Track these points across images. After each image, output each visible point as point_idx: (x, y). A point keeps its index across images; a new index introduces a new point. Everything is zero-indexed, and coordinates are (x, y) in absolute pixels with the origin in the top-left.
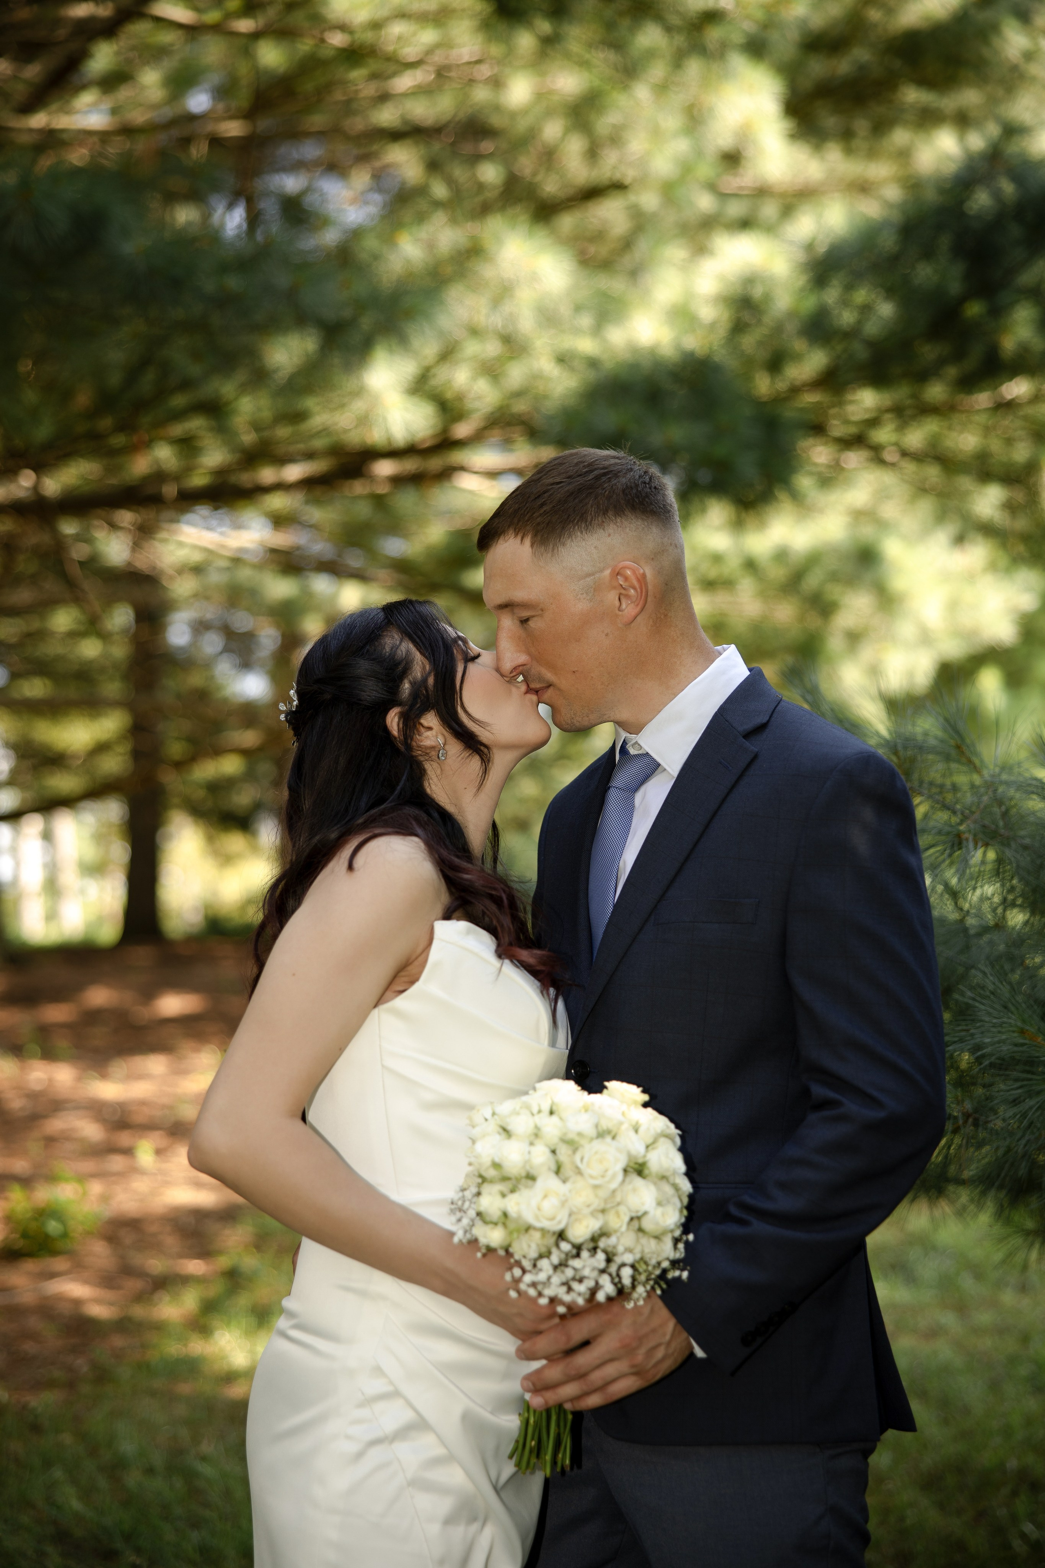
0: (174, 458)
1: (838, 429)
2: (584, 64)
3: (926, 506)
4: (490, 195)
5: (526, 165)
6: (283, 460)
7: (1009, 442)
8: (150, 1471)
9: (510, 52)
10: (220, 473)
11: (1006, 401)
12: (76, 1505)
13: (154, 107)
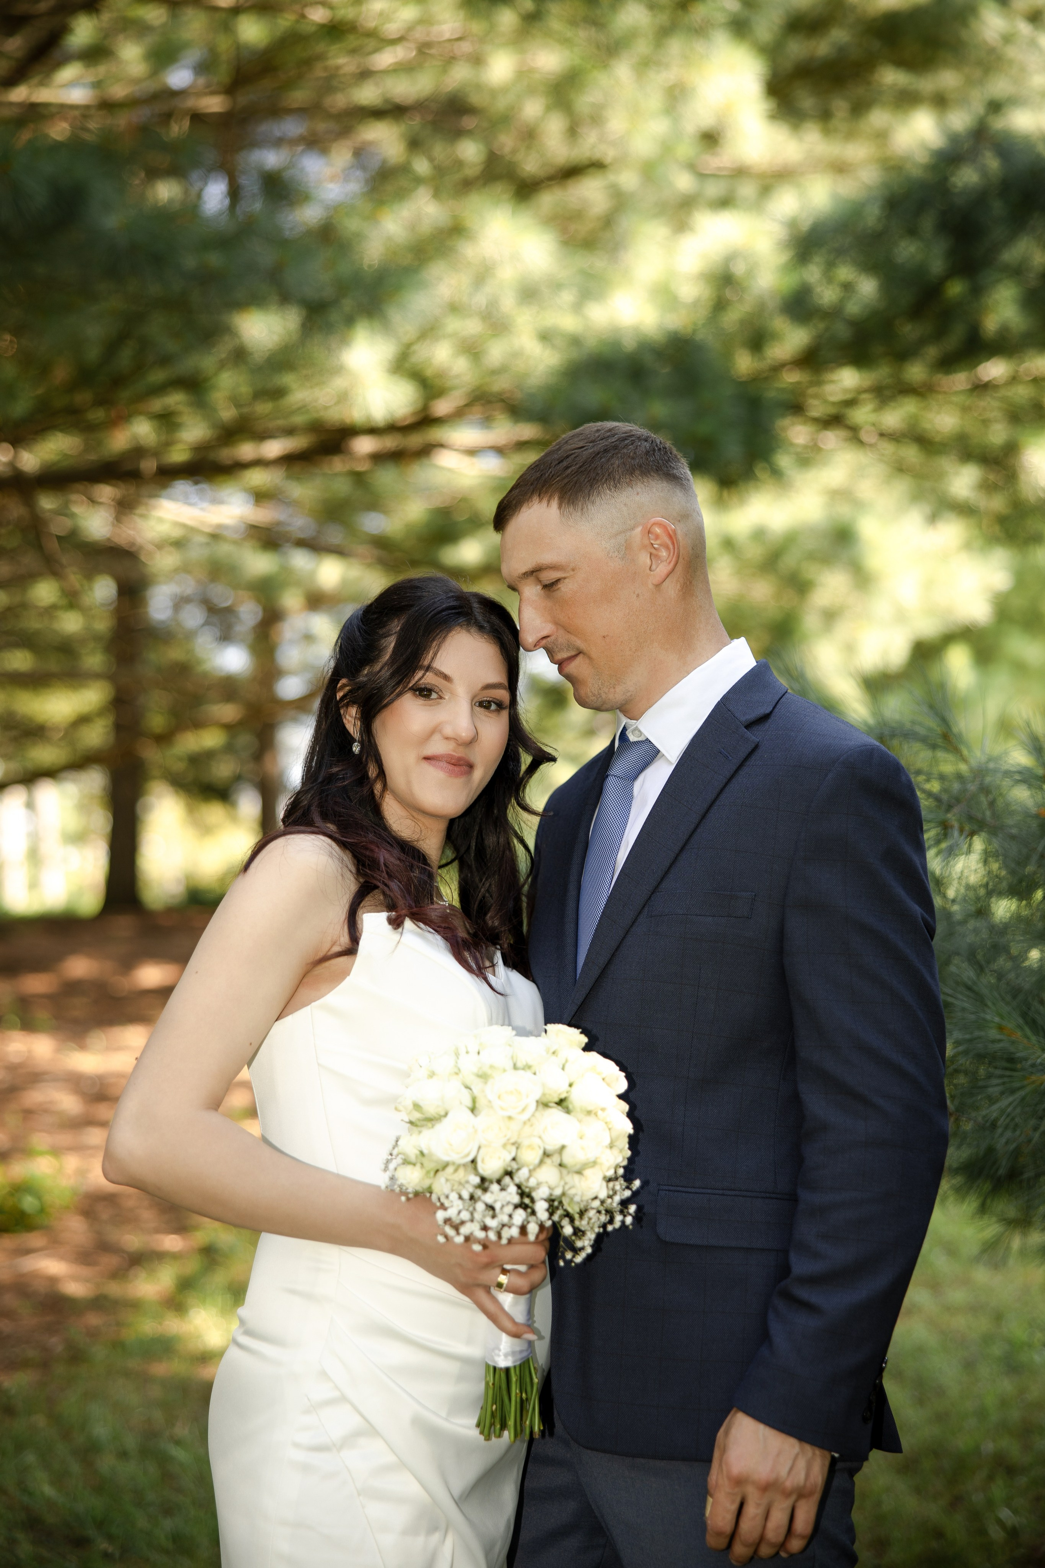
0: (154, 434)
1: (817, 409)
2: (565, 42)
3: (902, 487)
4: (471, 172)
5: (506, 142)
6: (262, 436)
7: (986, 423)
8: (123, 1455)
9: (492, 27)
10: (201, 449)
11: (983, 383)
12: (48, 1490)
13: (137, 81)
